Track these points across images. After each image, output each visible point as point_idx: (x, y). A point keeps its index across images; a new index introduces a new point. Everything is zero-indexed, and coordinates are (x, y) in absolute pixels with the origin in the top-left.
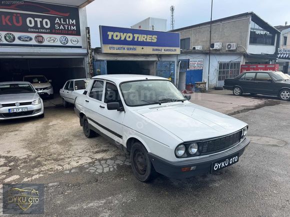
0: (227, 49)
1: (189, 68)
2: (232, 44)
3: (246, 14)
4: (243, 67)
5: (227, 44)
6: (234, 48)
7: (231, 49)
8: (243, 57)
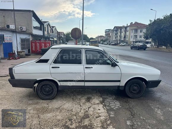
0: (20, 30)
1: (4, 41)
2: (23, 27)
3: (29, 11)
4: (32, 41)
5: (20, 27)
6: (25, 30)
7: (23, 30)
8: (31, 36)
